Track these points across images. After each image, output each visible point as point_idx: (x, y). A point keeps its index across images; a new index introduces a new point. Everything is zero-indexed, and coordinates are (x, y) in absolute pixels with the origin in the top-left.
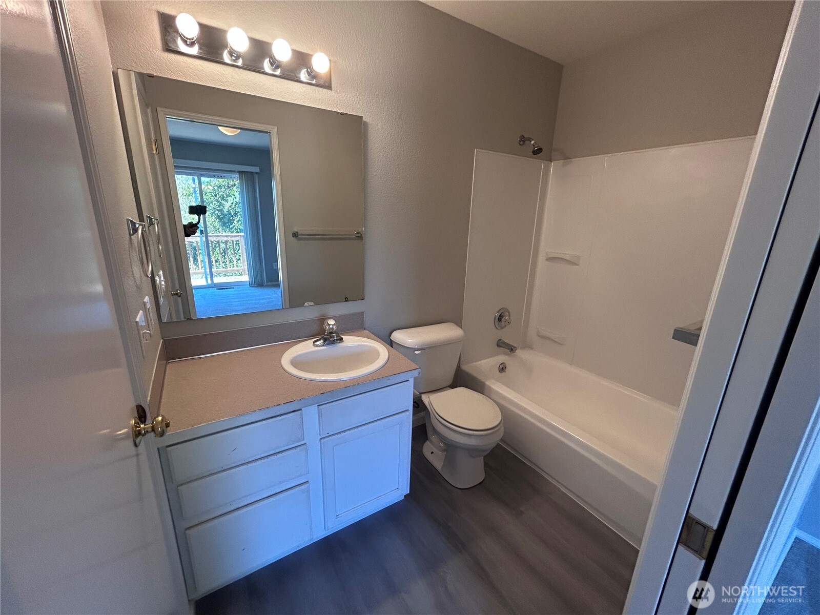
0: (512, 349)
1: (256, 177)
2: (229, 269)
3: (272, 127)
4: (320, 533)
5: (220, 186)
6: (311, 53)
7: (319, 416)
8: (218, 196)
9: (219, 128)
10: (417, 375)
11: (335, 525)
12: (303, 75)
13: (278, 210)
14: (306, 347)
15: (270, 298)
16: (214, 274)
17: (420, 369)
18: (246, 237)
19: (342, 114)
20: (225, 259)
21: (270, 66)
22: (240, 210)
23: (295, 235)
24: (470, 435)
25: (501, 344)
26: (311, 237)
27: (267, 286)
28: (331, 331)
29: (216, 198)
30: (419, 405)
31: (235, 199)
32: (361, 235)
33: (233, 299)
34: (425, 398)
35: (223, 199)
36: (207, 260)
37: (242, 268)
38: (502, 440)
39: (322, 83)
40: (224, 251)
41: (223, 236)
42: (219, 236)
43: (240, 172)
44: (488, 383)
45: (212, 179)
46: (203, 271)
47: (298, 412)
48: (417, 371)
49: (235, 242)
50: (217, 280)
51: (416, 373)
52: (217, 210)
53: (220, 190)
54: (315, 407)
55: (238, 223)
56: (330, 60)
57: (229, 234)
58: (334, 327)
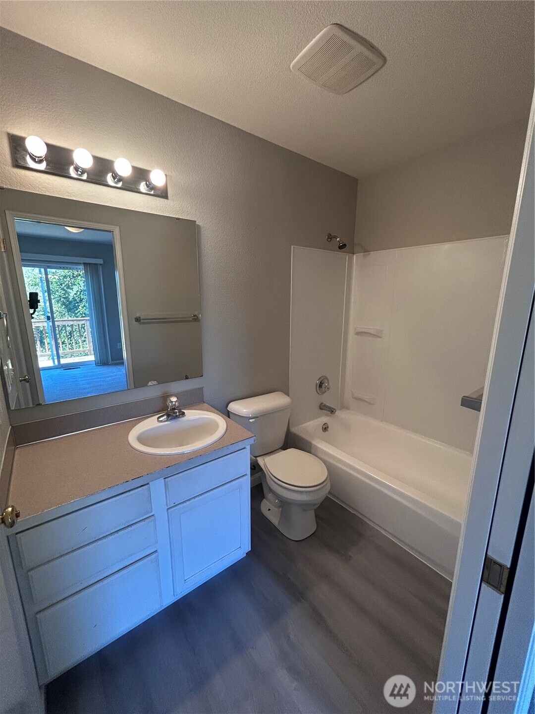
0: (332, 411)
1: (100, 269)
2: (75, 350)
3: (114, 227)
4: (169, 600)
5: (65, 276)
6: (149, 169)
7: (166, 489)
8: (63, 285)
9: (65, 227)
10: (253, 442)
11: (183, 589)
12: (143, 187)
13: (121, 295)
14: (151, 423)
15: (116, 375)
16: (61, 355)
17: (255, 437)
18: (91, 321)
19: (178, 219)
20: (71, 340)
21: (113, 179)
22: (85, 297)
23: (138, 320)
24: (302, 492)
25: (322, 407)
26: (153, 321)
27: (112, 364)
28: (174, 407)
29: (62, 287)
30: (255, 468)
31: (79, 287)
32: (197, 317)
33: (80, 378)
34: (260, 461)
35: (68, 287)
36: (53, 343)
37: (88, 348)
38: (330, 493)
39: (159, 193)
40: (70, 333)
41: (69, 321)
42: (65, 321)
43: (85, 264)
44: (314, 443)
45: (57, 270)
46: (50, 353)
47: (146, 486)
48: (252, 438)
49: (80, 326)
50: (63, 361)
51: (252, 441)
52: (63, 298)
53: (65, 280)
54: (162, 481)
55: (84, 308)
56: (166, 175)
57: (75, 319)
58: (177, 404)
